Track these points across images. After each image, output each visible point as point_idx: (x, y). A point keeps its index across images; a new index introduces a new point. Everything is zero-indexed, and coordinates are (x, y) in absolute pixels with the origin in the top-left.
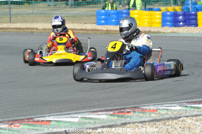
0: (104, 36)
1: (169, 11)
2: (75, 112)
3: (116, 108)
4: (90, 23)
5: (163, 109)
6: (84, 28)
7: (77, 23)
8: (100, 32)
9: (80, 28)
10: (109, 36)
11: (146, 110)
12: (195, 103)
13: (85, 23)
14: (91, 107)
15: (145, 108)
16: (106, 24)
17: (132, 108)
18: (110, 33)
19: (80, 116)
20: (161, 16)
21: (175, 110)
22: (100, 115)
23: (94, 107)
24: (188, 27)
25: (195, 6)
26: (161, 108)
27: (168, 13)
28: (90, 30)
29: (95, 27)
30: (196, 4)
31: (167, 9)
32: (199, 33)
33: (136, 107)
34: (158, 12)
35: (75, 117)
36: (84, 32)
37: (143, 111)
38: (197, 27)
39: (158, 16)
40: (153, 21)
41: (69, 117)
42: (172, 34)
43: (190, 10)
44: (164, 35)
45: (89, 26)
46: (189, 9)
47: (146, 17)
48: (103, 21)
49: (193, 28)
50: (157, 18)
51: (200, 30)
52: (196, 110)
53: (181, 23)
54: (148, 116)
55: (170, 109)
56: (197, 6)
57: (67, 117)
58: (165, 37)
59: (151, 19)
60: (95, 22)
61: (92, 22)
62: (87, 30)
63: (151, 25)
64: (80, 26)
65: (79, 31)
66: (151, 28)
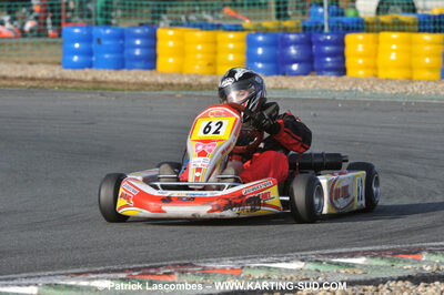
0: (89, 96)
1: (265, 32)
2: (25, 275)
3: (134, 266)
4: (45, 63)
5: (259, 267)
6: (29, 76)
7: (7, 62)
8: (74, 84)
9: (19, 74)
10: (102, 95)
11: (214, 269)
12: (340, 255)
13: (31, 63)
14: (65, 265)
15: (209, 265)
16: (90, 66)
17: (174, 265)
18: (104, 89)
19: (41, 281)
20: (243, 46)
21: (287, 270)
22: (93, 279)
23: (77, 265)
24: (320, 77)
25: (340, 18)
26: (253, 265)
27: (260, 38)
28: (47, 80)
29: (58, 71)
30: (343, 14)
31: (260, 25)
32: (351, 91)
33: (186, 265)
34: (231, 35)
35: (28, 285)
36: (31, 83)
37: (205, 273)
38: (344, 78)
39: (231, 46)
40: (221, 57)
41: (13, 285)
42: (274, 92)
43: (326, 30)
45: (42, 71)
46: (323, 27)
47: (199, 47)
48: (76, 58)
49: (333, 78)
50: (232, 51)
51: (351, 83)
52: (343, 271)
53: (295, 67)
55: (275, 268)
56: (344, 19)
57: (7, 285)
59: (216, 53)
60: (59, 59)
61: (50, 59)
62: (39, 79)
63: (216, 69)
64: (15, 69)
65: (15, 82)
66: (215, 77)
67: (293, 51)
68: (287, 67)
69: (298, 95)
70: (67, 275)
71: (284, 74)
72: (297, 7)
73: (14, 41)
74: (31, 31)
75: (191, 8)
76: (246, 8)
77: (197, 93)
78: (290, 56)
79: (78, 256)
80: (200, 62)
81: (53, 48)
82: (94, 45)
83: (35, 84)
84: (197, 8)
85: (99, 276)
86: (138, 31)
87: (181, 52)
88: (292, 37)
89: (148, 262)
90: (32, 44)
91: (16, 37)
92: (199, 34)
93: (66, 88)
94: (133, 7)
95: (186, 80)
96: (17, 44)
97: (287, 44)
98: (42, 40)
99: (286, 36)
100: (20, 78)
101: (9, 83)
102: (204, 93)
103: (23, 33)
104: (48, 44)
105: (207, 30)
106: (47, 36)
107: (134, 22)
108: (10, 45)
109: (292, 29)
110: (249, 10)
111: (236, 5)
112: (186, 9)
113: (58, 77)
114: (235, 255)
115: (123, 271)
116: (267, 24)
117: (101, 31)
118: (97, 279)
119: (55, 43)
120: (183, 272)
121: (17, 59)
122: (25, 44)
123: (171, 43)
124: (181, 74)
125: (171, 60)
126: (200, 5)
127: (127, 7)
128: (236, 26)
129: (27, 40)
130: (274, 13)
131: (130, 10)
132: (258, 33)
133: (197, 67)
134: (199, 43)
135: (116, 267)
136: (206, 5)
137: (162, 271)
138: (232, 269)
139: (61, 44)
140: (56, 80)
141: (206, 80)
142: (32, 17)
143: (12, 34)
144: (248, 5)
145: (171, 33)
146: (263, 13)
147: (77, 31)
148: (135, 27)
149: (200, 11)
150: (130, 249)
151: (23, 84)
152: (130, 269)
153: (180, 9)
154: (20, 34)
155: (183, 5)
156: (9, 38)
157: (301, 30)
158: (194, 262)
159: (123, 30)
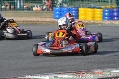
1: (108, 9)
2: (45, 74)
3: (74, 71)
4: (49, 17)
5: (108, 72)
6: (45, 21)
7: (39, 17)
9: (42, 20)
11: (96, 72)
13: (45, 18)
14: (56, 71)
15: (94, 71)
17: (85, 71)
20: (102, 13)
21: (115, 72)
23: (59, 71)
26: (106, 71)
27: (106, 10)
28: (50, 22)
29: (52, 20)
31: (106, 7)
33: (88, 71)
34: (99, 10)
36: (45, 23)
37: (93, 73)
39: (99, 12)
40: (96, 15)
42: (110, 25)
44: (105, 25)
45: (48, 20)
48: (57, 16)
50: (99, 14)
53: (116, 18)
54: (97, 76)
58: (105, 26)
59: (94, 14)
60: (53, 16)
62: (48, 22)
63: (94, 19)
64: (41, 19)
65: (41, 23)
66: (94, 21)
67: (115, 14)
68: (114, 18)
69: (117, 26)
70: (57, 74)
71: (113, 20)
72: (116, 2)
73: (41, 12)
74: (45, 9)
75: (88, 3)
76: (102, 2)
77: (90, 25)
78: (114, 15)
79: (59, 69)
80: (90, 17)
81: (51, 13)
82: (62, 13)
83: (47, 23)
84: (89, 3)
85: (65, 74)
86: (74, 9)
87: (85, 14)
88: (115, 10)
89: (78, 70)
90: (46, 12)
91: (41, 11)
92: (90, 9)
93: (55, 24)
94: (72, 2)
95: (87, 22)
96: (42, 12)
97: (114, 12)
98: (48, 11)
99: (113, 10)
100: (43, 21)
101: (39, 23)
102: (91, 25)
103: (43, 10)
104: (50, 12)
105: (92, 8)
106: (49, 10)
107: (73, 6)
108: (40, 13)
109: (115, 8)
110: (103, 3)
111: (100, 2)
112: (86, 3)
113: (53, 21)
114: (101, 68)
115: (71, 73)
116: (108, 7)
117: (64, 9)
118: (65, 75)
119: (51, 12)
120: (87, 73)
121: (41, 16)
122: (44, 12)
123: (82, 12)
124: (85, 20)
125: (82, 16)
126: (90, 2)
127: (71, 2)
128: (100, 7)
129: (44, 11)
130: (110, 4)
131: (71, 3)
132: (106, 9)
133: (89, 18)
134: (90, 12)
135: (69, 72)
136: (92, 2)
137: (82, 73)
138: (101, 72)
139: (53, 12)
140: (52, 22)
141: (92, 22)
142: (45, 5)
143: (40, 10)
144: (103, 2)
145: (82, 9)
146: (107, 4)
147: (57, 9)
148: (73, 8)
149: (90, 3)
150: (73, 67)
151: (43, 23)
152: (73, 72)
153: (85, 3)
154: (42, 10)
155: (85, 2)
156: (39, 11)
157: (117, 8)
158: (90, 70)
159: (70, 8)
